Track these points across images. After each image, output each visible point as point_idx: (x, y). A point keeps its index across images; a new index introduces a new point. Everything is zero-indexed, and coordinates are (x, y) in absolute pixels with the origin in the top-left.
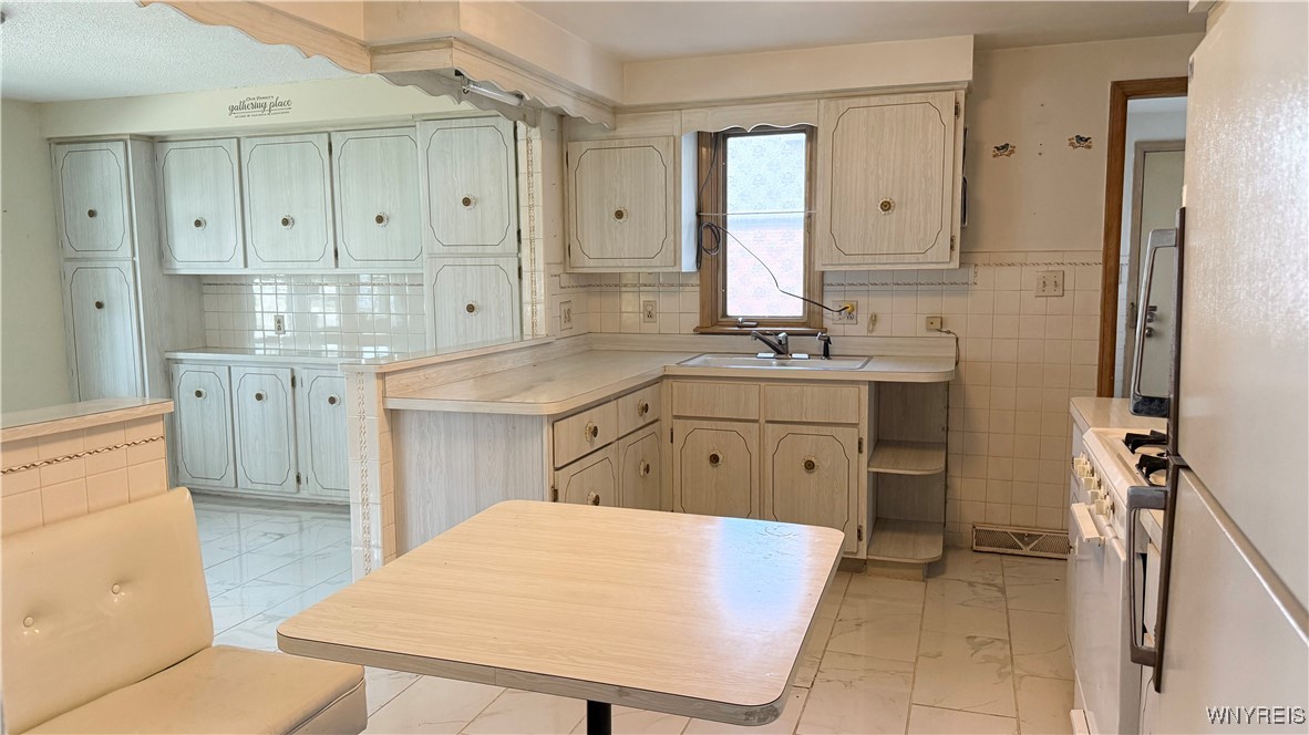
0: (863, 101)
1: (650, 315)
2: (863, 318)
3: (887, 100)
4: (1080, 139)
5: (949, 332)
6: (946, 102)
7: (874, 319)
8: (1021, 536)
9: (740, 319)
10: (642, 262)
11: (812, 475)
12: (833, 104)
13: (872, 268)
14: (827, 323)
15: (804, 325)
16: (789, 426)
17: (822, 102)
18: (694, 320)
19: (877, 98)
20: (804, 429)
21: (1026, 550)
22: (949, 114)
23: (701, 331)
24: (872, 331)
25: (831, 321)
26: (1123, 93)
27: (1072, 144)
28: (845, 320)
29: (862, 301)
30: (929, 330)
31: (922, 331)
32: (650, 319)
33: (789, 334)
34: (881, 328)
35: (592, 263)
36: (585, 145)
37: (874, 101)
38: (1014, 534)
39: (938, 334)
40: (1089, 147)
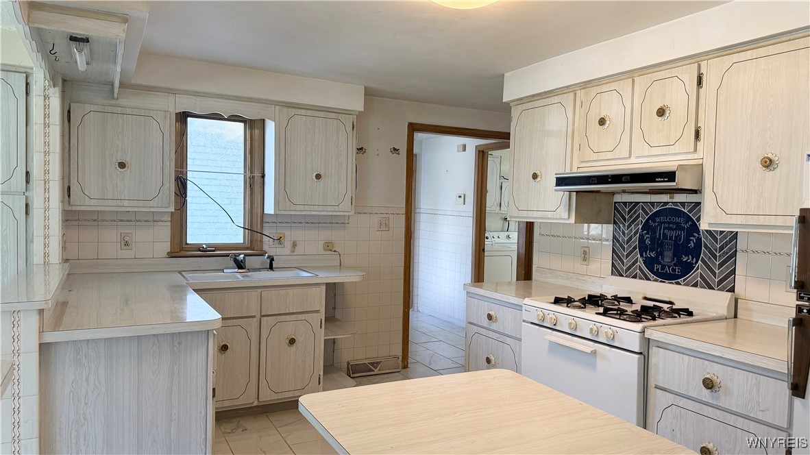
0: (303, 112)
1: (127, 244)
2: (288, 244)
3: (317, 113)
4: (395, 149)
5: (335, 251)
6: (348, 120)
7: (294, 245)
8: (372, 364)
9: (205, 246)
10: (141, 203)
11: (292, 348)
12: (285, 110)
13: (308, 213)
14: (266, 248)
15: (247, 249)
16: (278, 317)
17: (277, 107)
18: (166, 247)
19: (311, 111)
20: (288, 318)
21: (376, 371)
22: (349, 128)
23: (172, 255)
24: (293, 252)
25: (269, 246)
26: (413, 128)
27: (391, 151)
28: (277, 245)
29: (287, 233)
30: (325, 250)
31: (321, 251)
32: (126, 247)
33: (246, 255)
34: (299, 250)
35: (93, 202)
36: (88, 107)
37: (309, 113)
38: (369, 363)
39: (330, 252)
40: (399, 154)
